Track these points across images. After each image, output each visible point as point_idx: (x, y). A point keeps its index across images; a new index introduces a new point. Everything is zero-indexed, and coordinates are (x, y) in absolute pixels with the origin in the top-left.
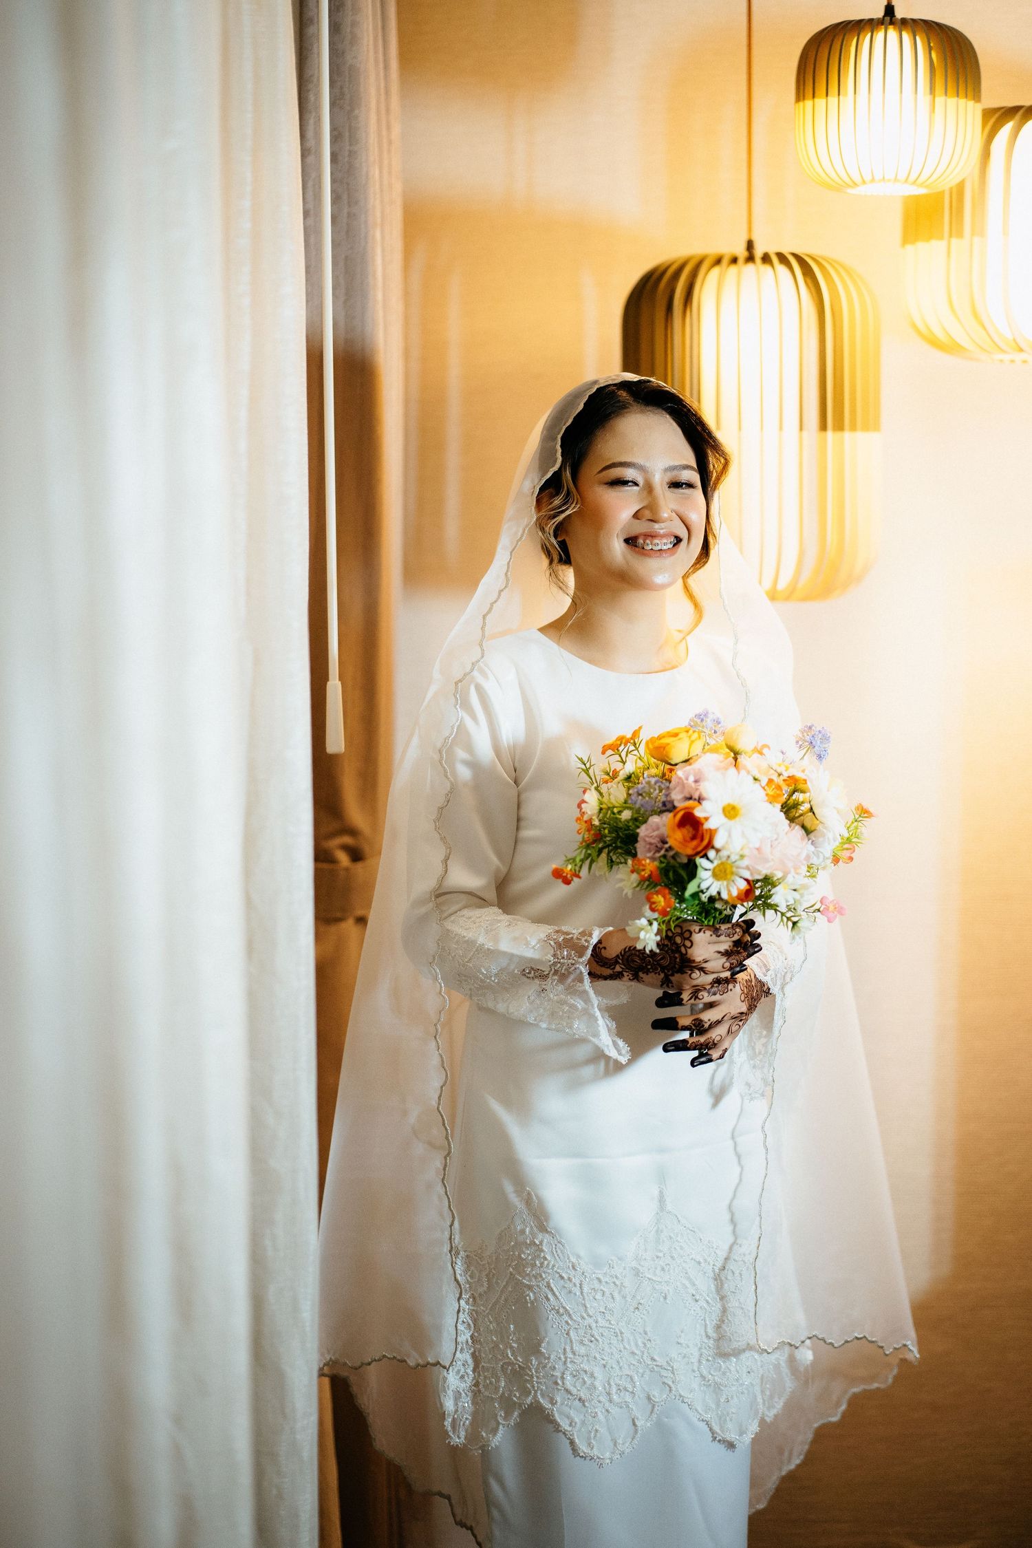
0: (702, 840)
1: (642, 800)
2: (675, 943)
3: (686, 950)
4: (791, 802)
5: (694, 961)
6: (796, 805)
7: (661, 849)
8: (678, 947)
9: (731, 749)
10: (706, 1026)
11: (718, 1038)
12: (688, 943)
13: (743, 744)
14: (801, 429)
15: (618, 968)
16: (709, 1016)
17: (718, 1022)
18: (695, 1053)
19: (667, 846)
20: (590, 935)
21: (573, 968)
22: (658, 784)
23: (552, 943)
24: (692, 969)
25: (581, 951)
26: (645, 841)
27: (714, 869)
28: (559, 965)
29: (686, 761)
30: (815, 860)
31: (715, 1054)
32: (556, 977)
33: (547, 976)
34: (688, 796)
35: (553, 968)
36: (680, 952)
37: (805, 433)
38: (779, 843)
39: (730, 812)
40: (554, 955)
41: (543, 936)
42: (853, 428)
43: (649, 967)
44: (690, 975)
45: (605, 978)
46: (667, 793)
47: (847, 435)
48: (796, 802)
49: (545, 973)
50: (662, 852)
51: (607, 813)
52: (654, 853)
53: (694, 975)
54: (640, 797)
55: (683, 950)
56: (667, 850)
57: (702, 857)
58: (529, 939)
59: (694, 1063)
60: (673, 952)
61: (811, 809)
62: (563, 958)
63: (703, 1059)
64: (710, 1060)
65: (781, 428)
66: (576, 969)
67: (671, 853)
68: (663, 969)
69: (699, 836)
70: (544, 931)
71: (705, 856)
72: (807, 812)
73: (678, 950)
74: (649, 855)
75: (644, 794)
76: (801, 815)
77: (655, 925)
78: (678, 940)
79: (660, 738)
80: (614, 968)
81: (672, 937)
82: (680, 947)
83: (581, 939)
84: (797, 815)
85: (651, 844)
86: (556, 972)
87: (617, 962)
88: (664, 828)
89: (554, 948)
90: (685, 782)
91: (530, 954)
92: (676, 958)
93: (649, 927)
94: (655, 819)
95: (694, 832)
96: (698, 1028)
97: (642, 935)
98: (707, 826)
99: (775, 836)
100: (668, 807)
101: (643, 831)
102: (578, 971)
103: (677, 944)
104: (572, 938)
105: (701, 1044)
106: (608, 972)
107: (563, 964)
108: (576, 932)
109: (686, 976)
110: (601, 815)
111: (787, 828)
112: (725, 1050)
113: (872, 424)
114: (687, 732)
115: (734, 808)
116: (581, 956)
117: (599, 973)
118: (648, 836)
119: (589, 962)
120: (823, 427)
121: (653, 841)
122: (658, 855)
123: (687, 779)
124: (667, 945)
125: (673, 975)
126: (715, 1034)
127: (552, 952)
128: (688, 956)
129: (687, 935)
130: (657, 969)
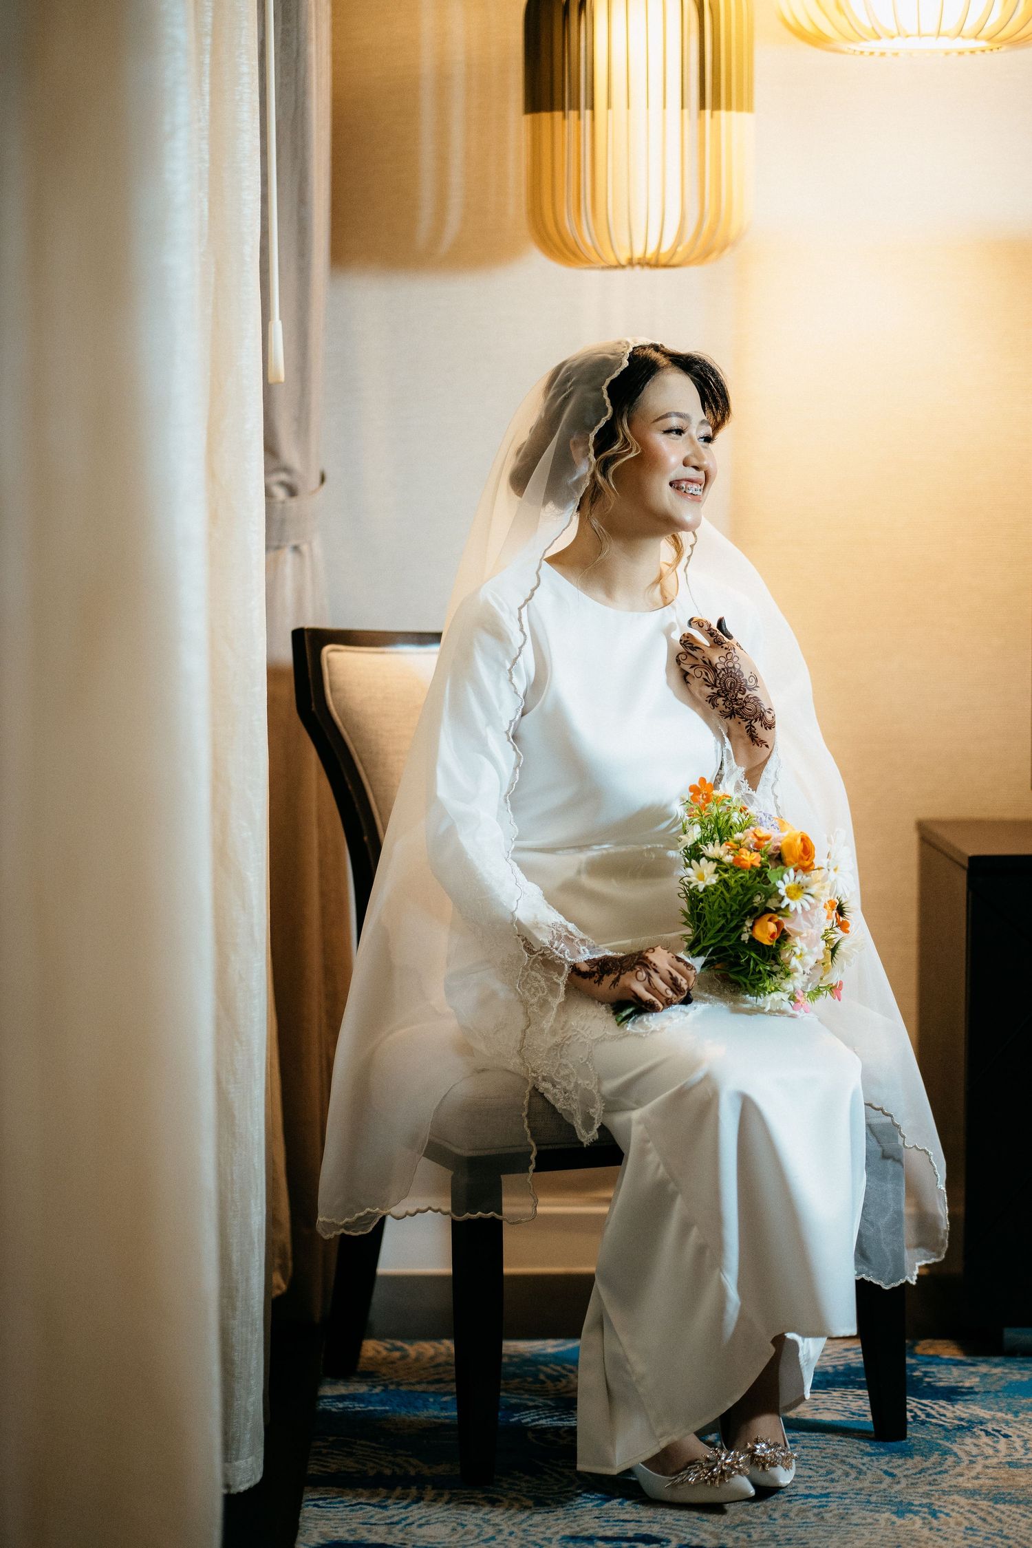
14: (682, 108)
37: (686, 111)
42: (729, 108)
47: (723, 113)
65: (665, 107)
113: (745, 104)
120: (702, 106)
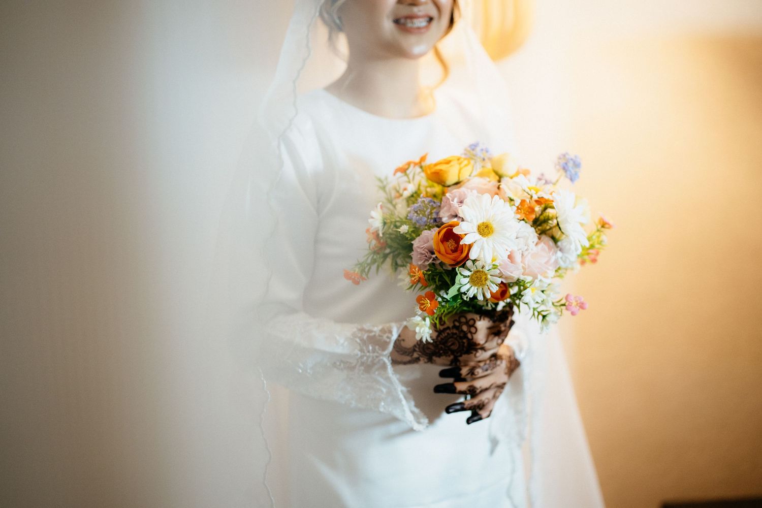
0: (462, 252)
1: (417, 216)
2: (462, 331)
3: (472, 336)
4: (542, 217)
5: (479, 344)
6: (546, 221)
7: (430, 258)
8: (465, 334)
9: (496, 173)
10: (478, 391)
11: (486, 401)
12: (473, 330)
13: (508, 169)
15: (416, 355)
16: (479, 384)
17: (486, 389)
18: (468, 414)
19: (434, 256)
20: (390, 332)
21: (377, 360)
22: (431, 204)
23: (358, 340)
24: (476, 350)
25: (383, 345)
26: (417, 252)
27: (472, 275)
28: (365, 358)
29: (457, 184)
30: (562, 264)
31: (484, 413)
32: (362, 368)
33: (354, 368)
34: (453, 214)
35: (359, 360)
36: (467, 338)
38: (529, 253)
39: (485, 229)
40: (361, 350)
41: (349, 334)
43: (441, 352)
44: (475, 355)
45: (405, 363)
46: (438, 211)
48: (546, 218)
49: (353, 365)
50: (431, 261)
51: (390, 226)
52: (424, 262)
53: (478, 354)
54: (416, 214)
55: (469, 336)
56: (434, 259)
57: (461, 267)
58: (338, 338)
59: (469, 421)
60: (461, 338)
61: (558, 224)
62: (369, 352)
63: (475, 418)
64: (481, 419)
66: (379, 360)
67: (438, 262)
68: (453, 352)
69: (459, 249)
70: (350, 329)
71: (464, 266)
72: (555, 227)
73: (465, 336)
74: (420, 263)
75: (419, 212)
76: (551, 228)
77: (428, 319)
78: (465, 328)
79: (436, 165)
80: (412, 356)
81: (459, 326)
82: (467, 334)
83: (382, 336)
84: (548, 228)
85: (422, 254)
86: (362, 364)
87: (414, 351)
88: (432, 241)
89: (360, 344)
90: (451, 202)
91: (339, 350)
92: (464, 343)
93: (423, 322)
94: (425, 233)
95: (456, 245)
96: (473, 392)
97: (417, 330)
98: (465, 241)
99: (526, 248)
100: (438, 222)
101: (416, 243)
102: (381, 362)
103: (464, 332)
104: (375, 335)
105: (475, 406)
106: (408, 358)
107: (368, 357)
108: (377, 329)
109: (472, 355)
110: (386, 227)
111: (536, 240)
112: (491, 411)
114: (458, 159)
115: (487, 227)
116: (384, 350)
117: (399, 360)
118: (419, 247)
119: (391, 354)
121: (423, 252)
122: (427, 263)
123: (453, 201)
124: (456, 334)
125: (461, 356)
126: (484, 397)
127: (359, 348)
128: (474, 340)
129: (471, 322)
130: (447, 353)
